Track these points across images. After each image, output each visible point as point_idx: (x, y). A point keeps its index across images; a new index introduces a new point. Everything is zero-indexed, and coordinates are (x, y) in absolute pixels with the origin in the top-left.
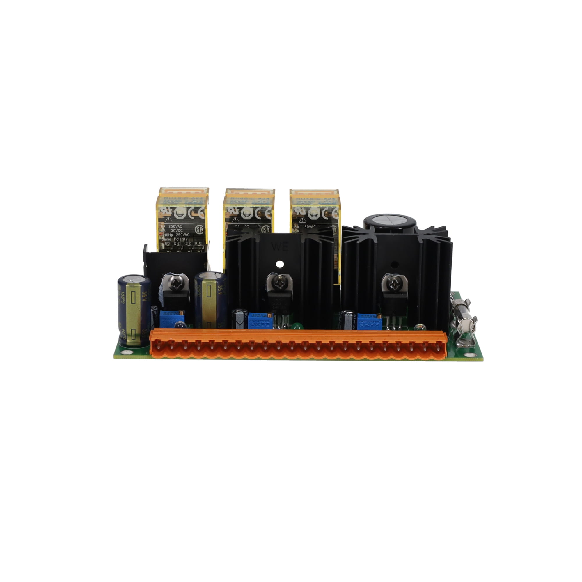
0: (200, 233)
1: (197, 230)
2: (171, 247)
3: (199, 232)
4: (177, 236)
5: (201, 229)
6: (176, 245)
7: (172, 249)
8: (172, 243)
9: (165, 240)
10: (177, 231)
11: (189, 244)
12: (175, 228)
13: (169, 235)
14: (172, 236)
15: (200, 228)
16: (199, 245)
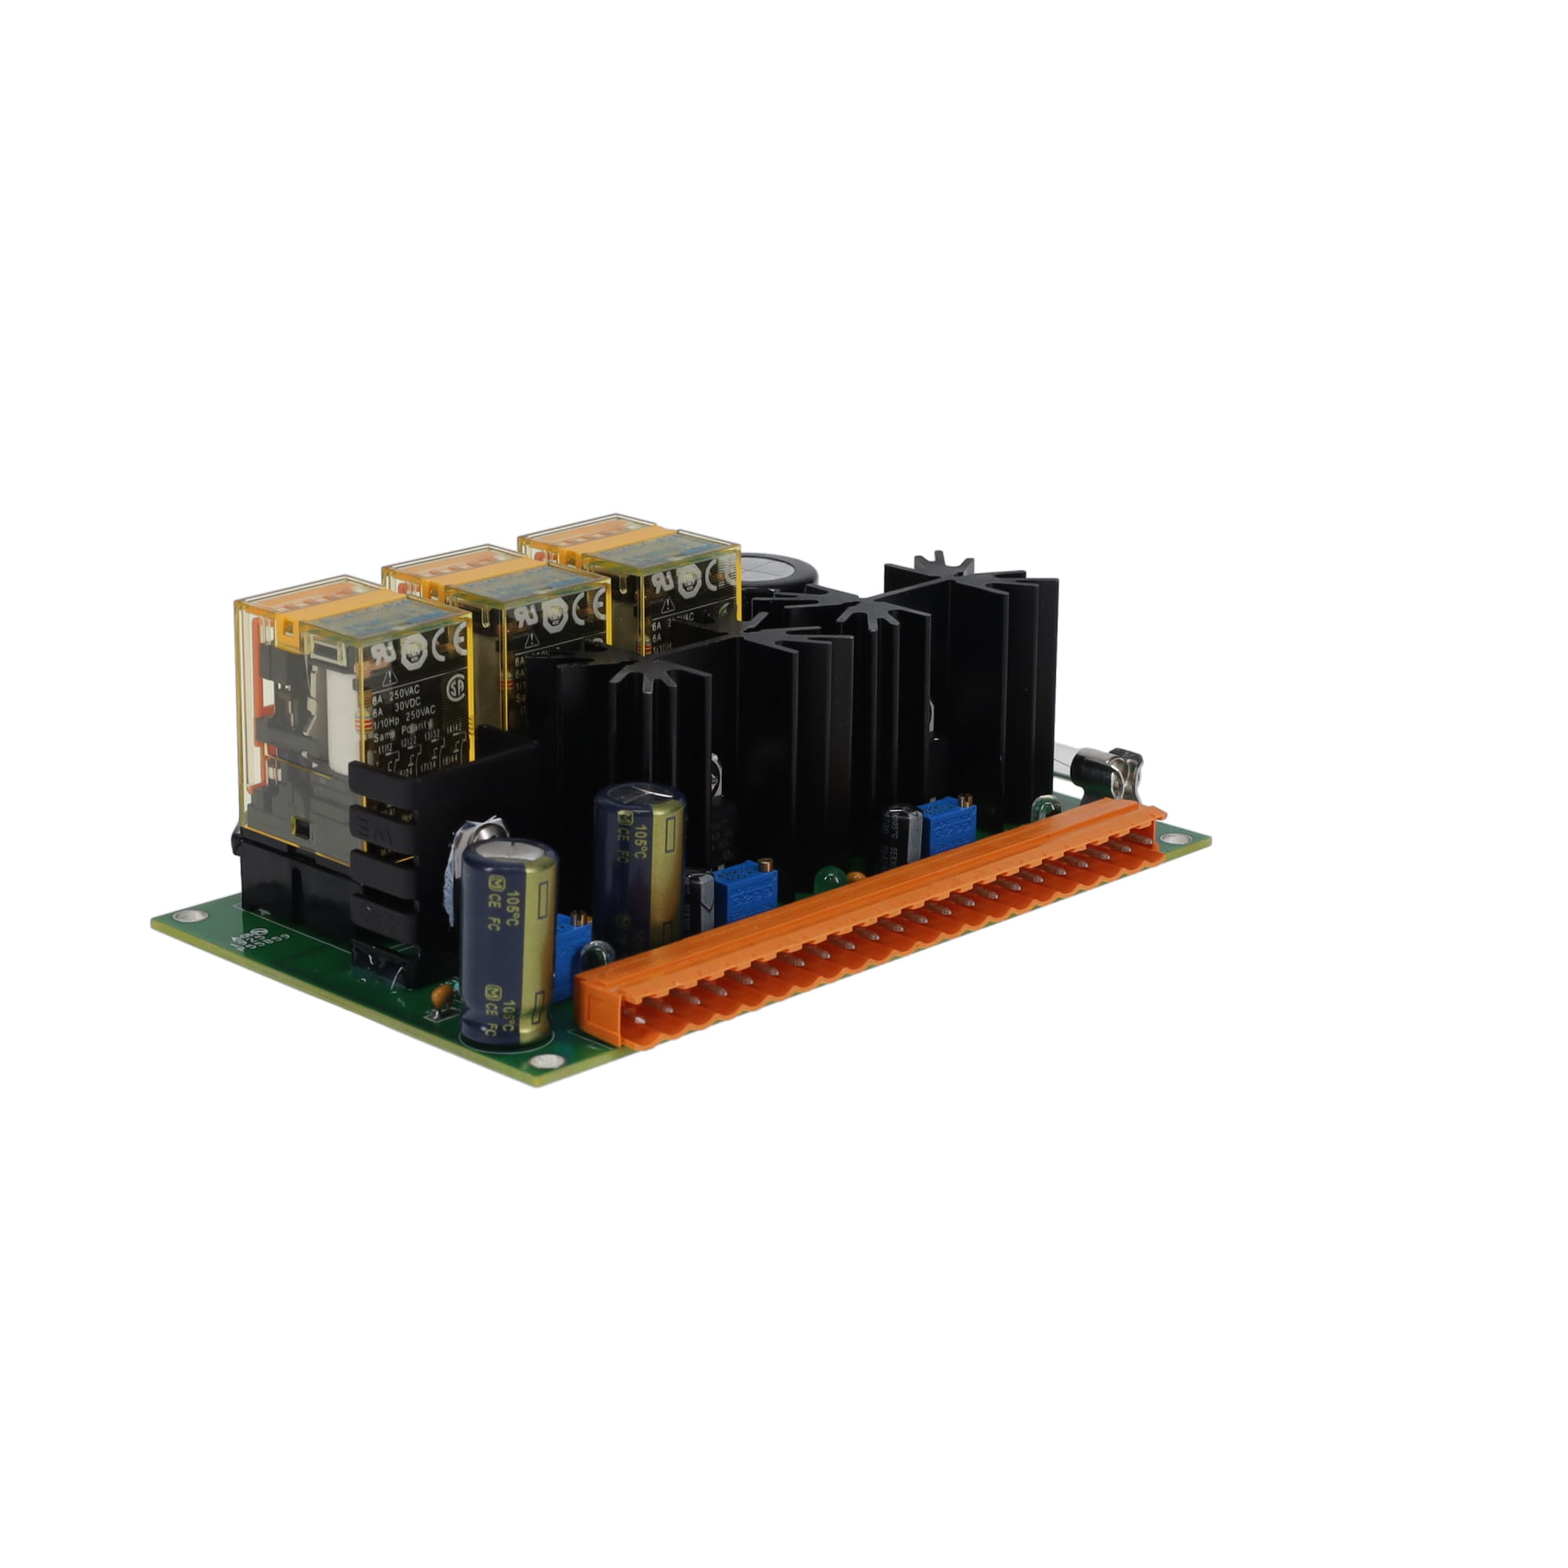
0: (457, 696)
1: (451, 690)
2: (395, 756)
3: (454, 694)
4: (408, 720)
5: (459, 687)
6: (405, 746)
7: (397, 760)
8: (396, 745)
9: (382, 739)
10: (407, 707)
11: (434, 735)
12: (403, 700)
13: (391, 721)
14: (396, 723)
15: (457, 683)
16: (456, 732)
